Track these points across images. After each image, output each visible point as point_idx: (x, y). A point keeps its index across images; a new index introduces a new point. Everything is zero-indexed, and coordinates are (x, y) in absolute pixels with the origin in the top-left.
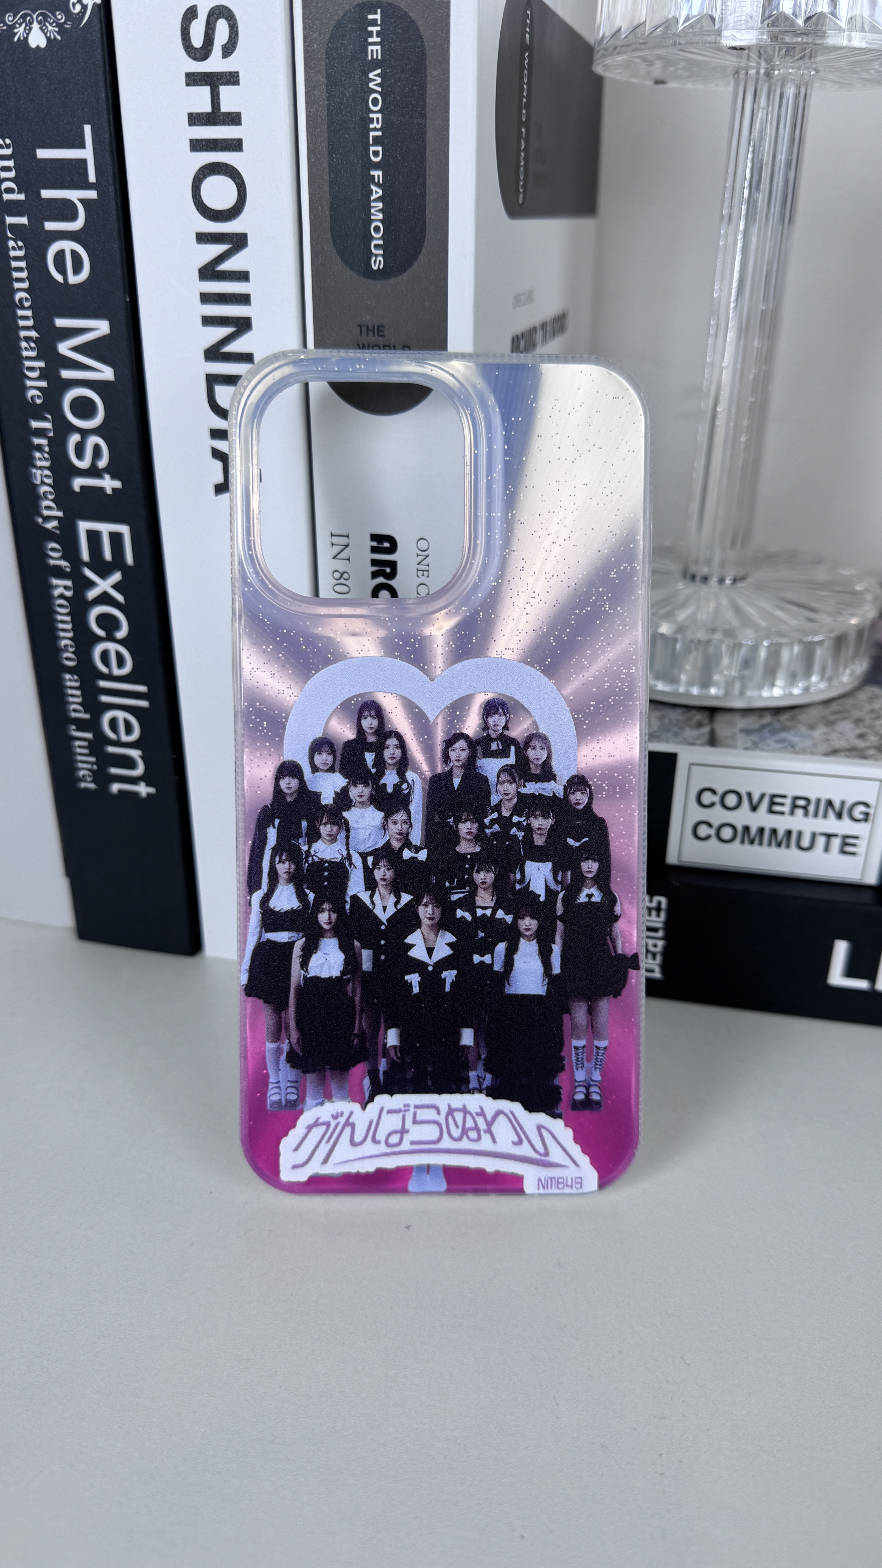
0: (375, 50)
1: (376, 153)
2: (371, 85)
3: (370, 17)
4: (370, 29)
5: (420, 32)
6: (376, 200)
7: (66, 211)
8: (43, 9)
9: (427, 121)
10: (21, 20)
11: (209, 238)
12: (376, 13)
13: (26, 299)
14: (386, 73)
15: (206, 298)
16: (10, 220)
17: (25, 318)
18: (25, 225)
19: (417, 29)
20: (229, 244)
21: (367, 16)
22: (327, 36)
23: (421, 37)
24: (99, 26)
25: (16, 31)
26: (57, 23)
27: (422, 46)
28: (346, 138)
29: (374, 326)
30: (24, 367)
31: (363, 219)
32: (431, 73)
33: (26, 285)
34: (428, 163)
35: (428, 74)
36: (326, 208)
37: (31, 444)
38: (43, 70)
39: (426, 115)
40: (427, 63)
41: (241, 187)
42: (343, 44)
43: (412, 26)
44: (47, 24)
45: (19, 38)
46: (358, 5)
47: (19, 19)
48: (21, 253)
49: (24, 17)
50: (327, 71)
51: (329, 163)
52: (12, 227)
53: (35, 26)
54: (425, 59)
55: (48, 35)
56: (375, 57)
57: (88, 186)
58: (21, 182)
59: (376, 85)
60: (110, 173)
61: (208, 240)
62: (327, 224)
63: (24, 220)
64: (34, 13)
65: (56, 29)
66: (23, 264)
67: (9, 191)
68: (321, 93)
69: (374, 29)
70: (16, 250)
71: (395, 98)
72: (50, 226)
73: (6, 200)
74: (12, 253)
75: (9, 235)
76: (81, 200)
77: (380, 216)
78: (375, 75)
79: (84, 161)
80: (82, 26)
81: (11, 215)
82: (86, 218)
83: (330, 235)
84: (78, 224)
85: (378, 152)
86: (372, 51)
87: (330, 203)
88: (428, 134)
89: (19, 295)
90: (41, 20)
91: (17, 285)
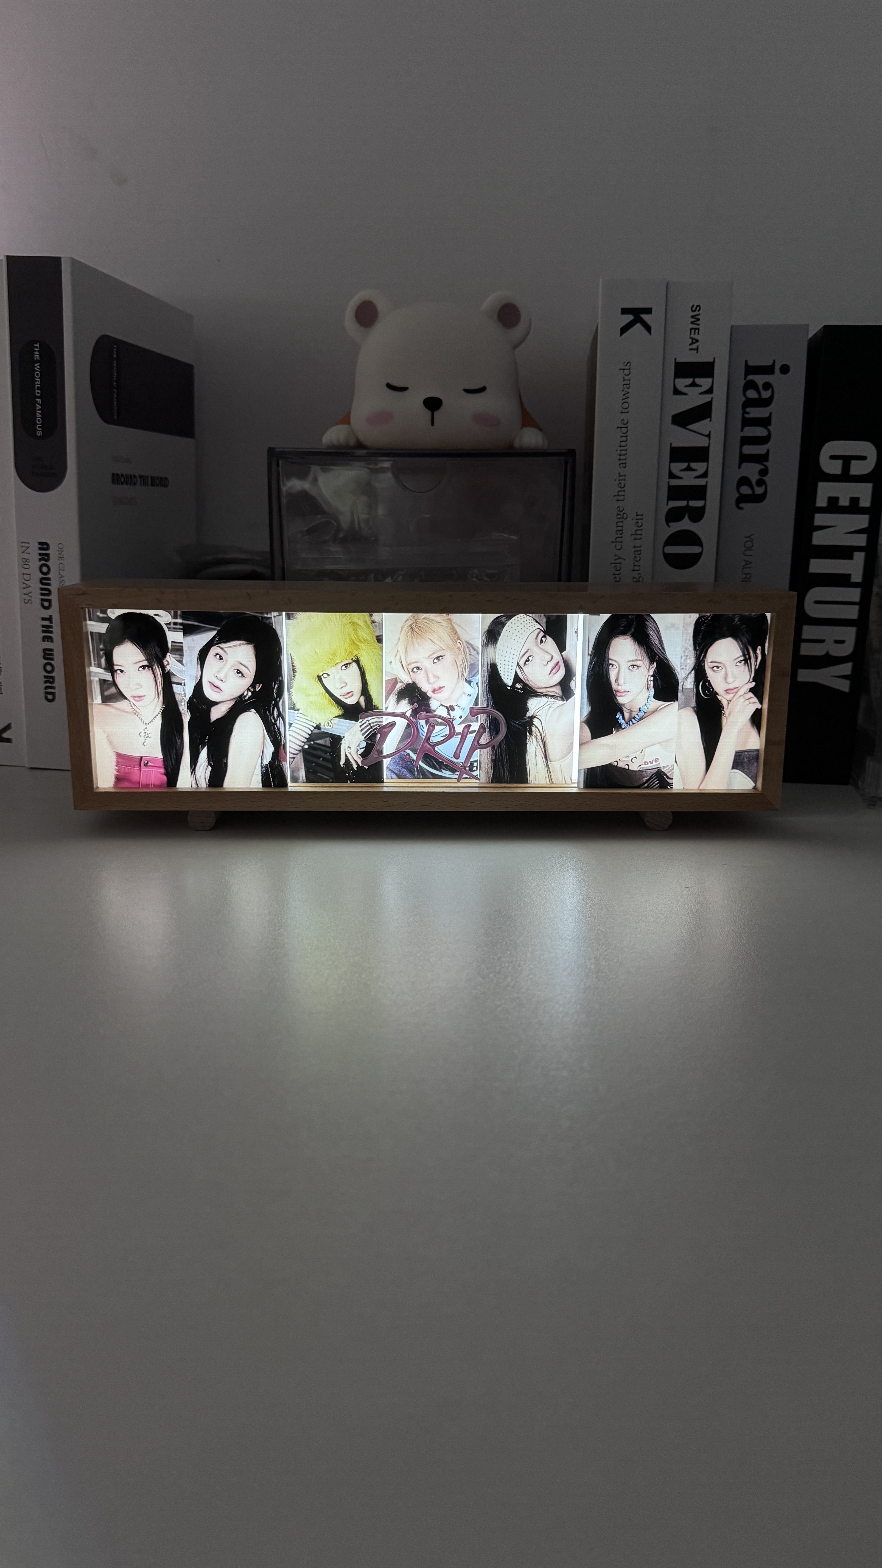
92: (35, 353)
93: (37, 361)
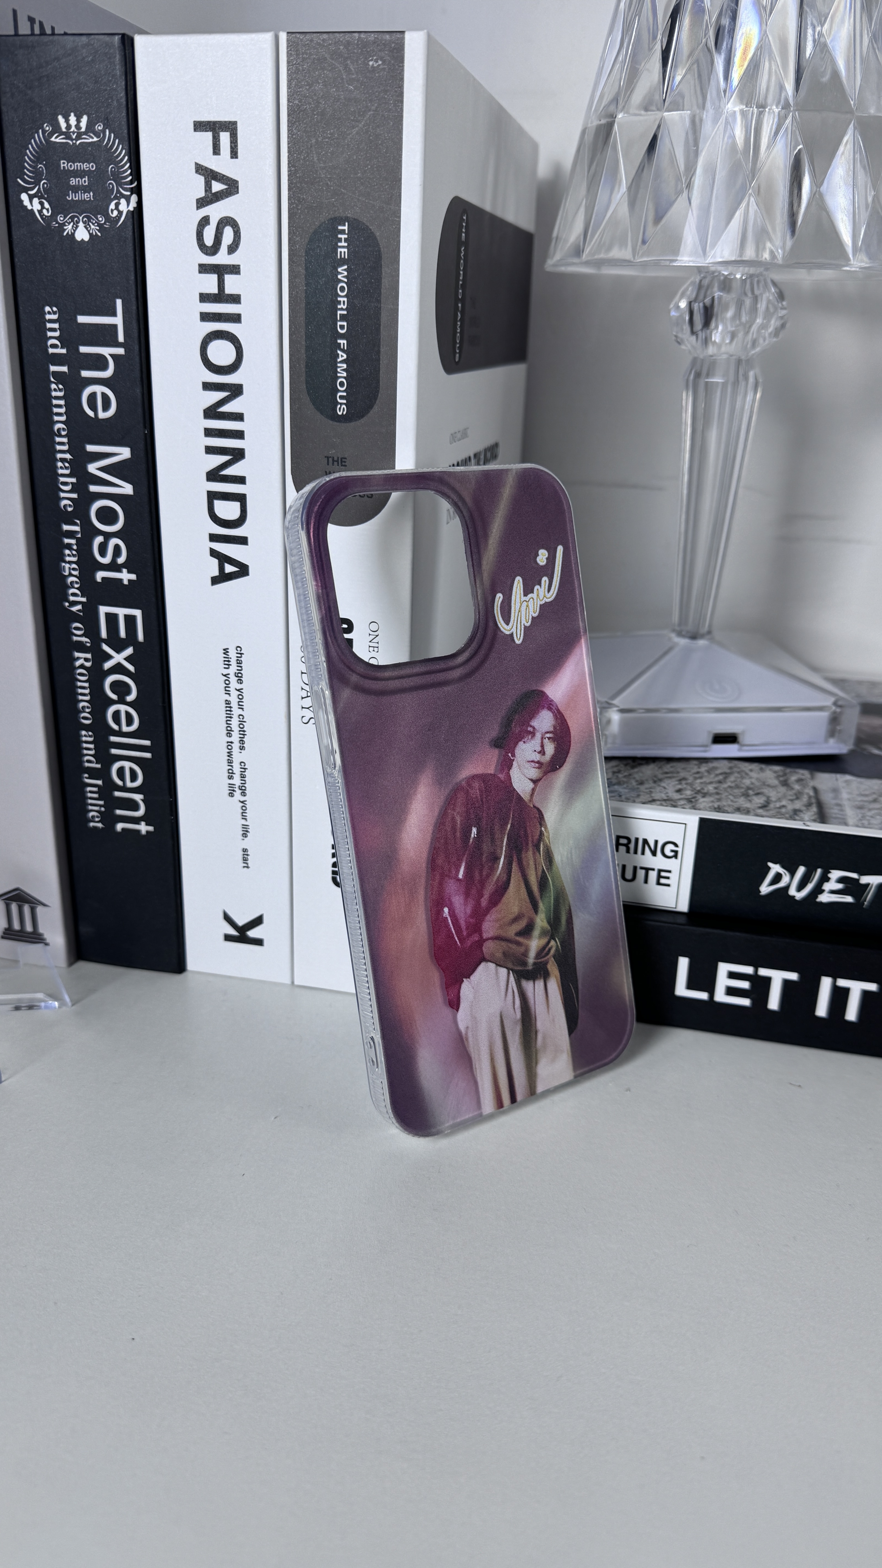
0: (343, 251)
1: (342, 327)
2: (339, 277)
3: (340, 228)
4: (340, 236)
5: (378, 241)
6: (341, 362)
7: (99, 363)
8: (88, 213)
9: (382, 305)
10: (70, 220)
11: (213, 387)
12: (345, 225)
13: (63, 429)
14: (351, 268)
15: (209, 432)
16: (53, 368)
17: (62, 444)
18: (65, 372)
19: (375, 238)
20: (229, 392)
21: (337, 227)
22: (307, 241)
23: (378, 245)
24: (131, 227)
25: (65, 228)
26: (98, 223)
27: (379, 251)
28: (319, 314)
29: (338, 458)
30: (59, 482)
31: (331, 376)
32: (385, 270)
33: (64, 418)
34: (382, 337)
35: (383, 272)
36: (303, 366)
37: (62, 542)
38: (85, 257)
39: (381, 301)
40: (383, 263)
41: (239, 349)
42: (318, 246)
43: (371, 236)
44: (91, 224)
45: (68, 233)
46: (331, 219)
47: (68, 219)
48: (61, 394)
49: (72, 218)
50: (306, 265)
51: (306, 333)
52: (55, 374)
53: (81, 225)
54: (381, 260)
55: (91, 232)
56: (343, 256)
57: (117, 345)
58: (63, 340)
59: (343, 277)
60: (136, 335)
61: (212, 388)
62: (303, 379)
63: (65, 369)
64: (81, 216)
65: (98, 228)
66: (62, 402)
67: (54, 346)
68: (301, 281)
69: (343, 237)
70: (57, 391)
71: (357, 287)
72: (85, 374)
73: (52, 353)
74: (54, 394)
75: (52, 379)
76: (111, 355)
77: (345, 374)
78: (342, 270)
79: (115, 327)
80: (118, 226)
81: (54, 364)
82: (115, 369)
83: (305, 387)
84: (109, 373)
85: (344, 326)
86: (341, 252)
87: (306, 362)
88: (382, 314)
89: (57, 426)
90: (86, 220)
91: (56, 418)
92: (339, 244)
93: (343, 262)
